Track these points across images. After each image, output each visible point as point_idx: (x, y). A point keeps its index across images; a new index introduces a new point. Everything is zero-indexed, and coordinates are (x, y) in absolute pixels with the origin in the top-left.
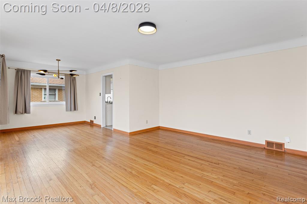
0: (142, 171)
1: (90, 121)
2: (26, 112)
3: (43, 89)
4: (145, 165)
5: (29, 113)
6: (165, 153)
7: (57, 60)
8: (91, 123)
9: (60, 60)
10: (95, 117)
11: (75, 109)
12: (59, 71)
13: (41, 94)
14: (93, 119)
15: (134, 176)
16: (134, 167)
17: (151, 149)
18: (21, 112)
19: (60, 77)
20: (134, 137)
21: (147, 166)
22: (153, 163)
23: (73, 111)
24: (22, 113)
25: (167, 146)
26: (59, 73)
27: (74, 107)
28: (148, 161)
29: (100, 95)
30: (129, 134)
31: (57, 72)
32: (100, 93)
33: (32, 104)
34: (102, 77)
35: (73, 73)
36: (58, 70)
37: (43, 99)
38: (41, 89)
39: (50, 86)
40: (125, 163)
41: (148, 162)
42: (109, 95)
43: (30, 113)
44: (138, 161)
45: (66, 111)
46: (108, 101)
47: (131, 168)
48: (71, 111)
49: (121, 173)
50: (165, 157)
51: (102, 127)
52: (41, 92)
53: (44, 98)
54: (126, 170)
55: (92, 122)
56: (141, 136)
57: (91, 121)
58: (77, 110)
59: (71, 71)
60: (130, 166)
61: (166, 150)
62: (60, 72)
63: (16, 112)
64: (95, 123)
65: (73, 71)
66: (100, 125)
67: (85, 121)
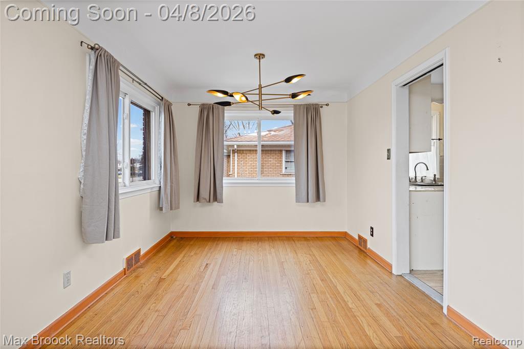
1: (357, 238)
2: (215, 199)
3: (283, 152)
7: (256, 56)
8: (360, 244)
9: (263, 55)
10: (372, 228)
11: (318, 198)
12: (260, 88)
13: (281, 161)
14: (366, 235)
18: (205, 199)
23: (313, 202)
24: (209, 202)
26: (260, 95)
27: (316, 192)
29: (389, 158)
31: (257, 91)
32: (389, 150)
33: (226, 180)
34: (394, 87)
36: (260, 85)
37: (284, 171)
38: (281, 151)
42: (421, 157)
43: (222, 202)
45: (296, 202)
46: (419, 179)
48: (308, 201)
51: (394, 272)
52: (281, 157)
53: (286, 168)
55: (363, 244)
57: (360, 237)
58: (325, 201)
59: (288, 80)
62: (264, 91)
63: (198, 198)
64: (372, 248)
65: (295, 80)
66: (391, 266)
67: (346, 233)
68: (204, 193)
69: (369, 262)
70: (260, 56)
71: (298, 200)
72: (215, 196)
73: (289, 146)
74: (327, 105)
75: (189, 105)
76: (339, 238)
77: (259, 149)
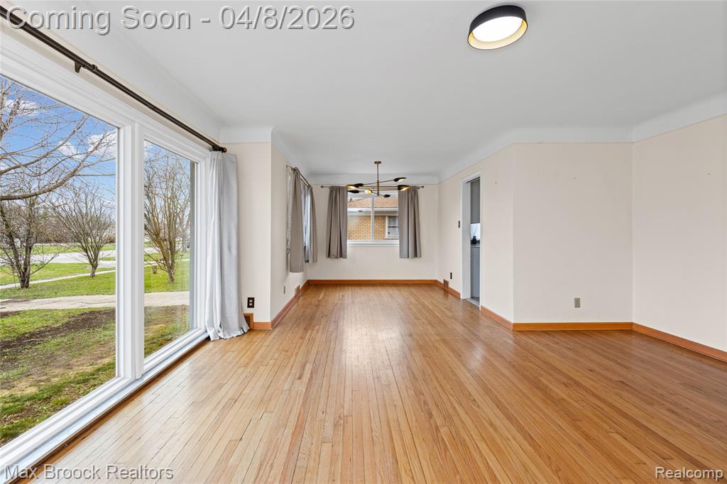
0: (467, 439)
1: (443, 282)
2: (341, 256)
3: (387, 217)
4: (492, 425)
5: (346, 257)
6: (589, 414)
7: (375, 163)
8: (445, 286)
9: (380, 162)
10: (451, 273)
11: (416, 255)
12: (378, 182)
13: (384, 226)
14: (448, 279)
15: (437, 440)
16: (455, 418)
17: (551, 386)
18: (334, 255)
19: (383, 193)
20: (523, 338)
21: (496, 430)
22: (521, 429)
23: (412, 258)
24: (337, 258)
25: (617, 394)
26: (378, 186)
27: (415, 251)
28: (509, 417)
29: (459, 227)
30: (512, 328)
31: (375, 185)
32: (459, 222)
33: (349, 242)
34: (462, 184)
35: (401, 182)
36: (378, 181)
37: (387, 235)
38: (385, 217)
39: (376, 212)
40: (444, 398)
41: (506, 422)
44: (478, 406)
47: (448, 418)
48: (408, 257)
49: (414, 418)
50: (577, 428)
51: (461, 297)
52: (385, 223)
53: (389, 233)
54: (431, 416)
55: (446, 283)
56: (545, 340)
57: (445, 281)
58: (420, 257)
59: (396, 180)
60: (451, 411)
61: (602, 405)
62: (380, 184)
63: (329, 255)
64: (452, 287)
65: (400, 180)
66: (459, 294)
67: (436, 281)
68: (334, 251)
69: (450, 296)
70: (378, 163)
71: (401, 257)
72: (341, 254)
73: (395, 212)
74: (423, 187)
75: (322, 187)
76: (431, 284)
77: (372, 215)
